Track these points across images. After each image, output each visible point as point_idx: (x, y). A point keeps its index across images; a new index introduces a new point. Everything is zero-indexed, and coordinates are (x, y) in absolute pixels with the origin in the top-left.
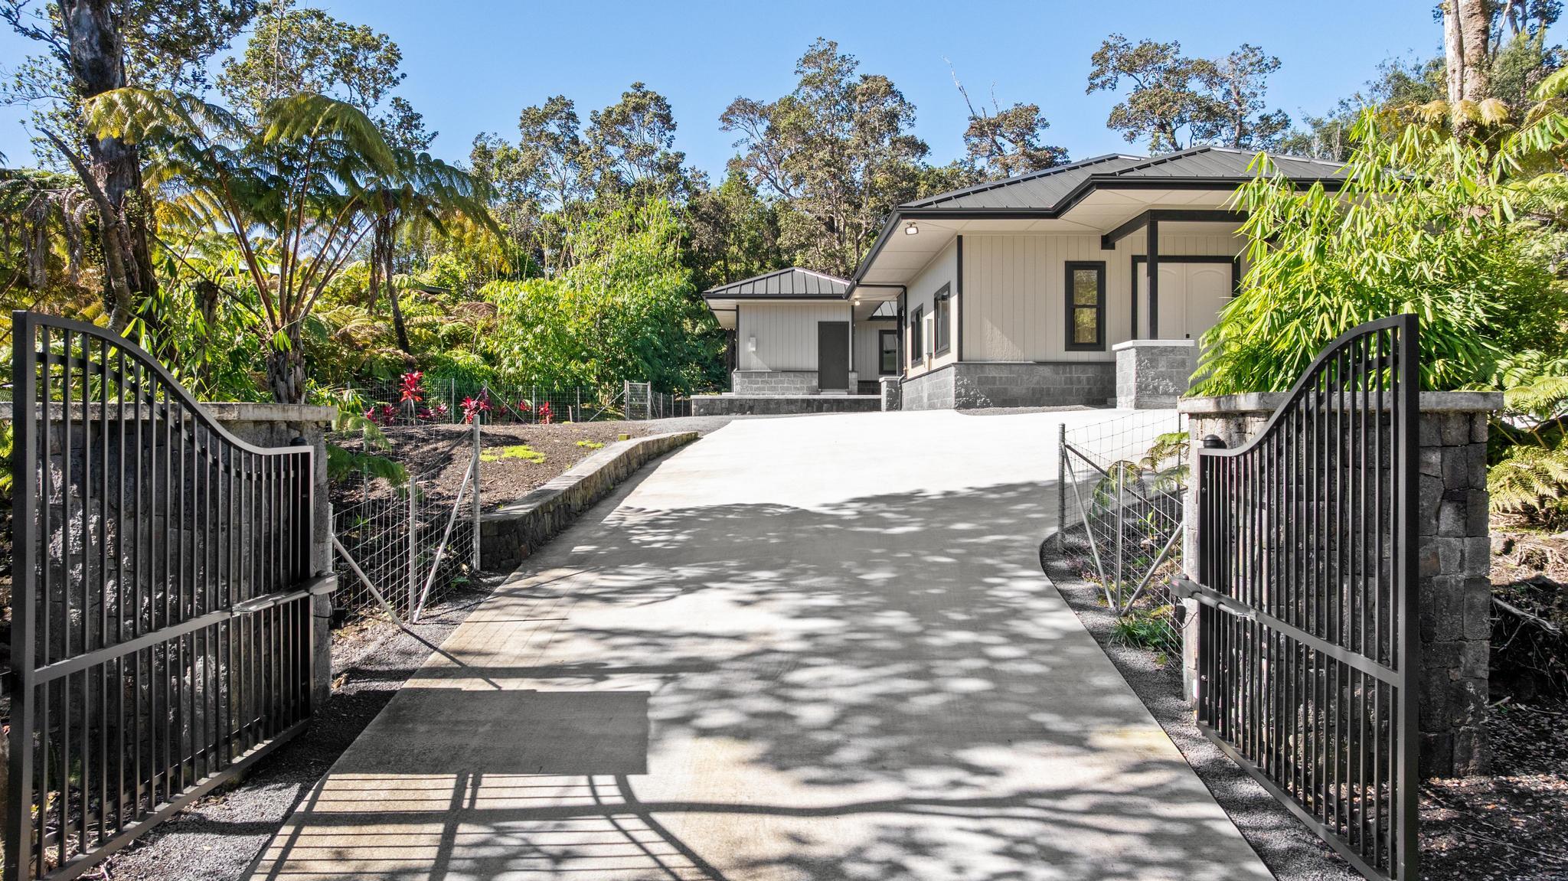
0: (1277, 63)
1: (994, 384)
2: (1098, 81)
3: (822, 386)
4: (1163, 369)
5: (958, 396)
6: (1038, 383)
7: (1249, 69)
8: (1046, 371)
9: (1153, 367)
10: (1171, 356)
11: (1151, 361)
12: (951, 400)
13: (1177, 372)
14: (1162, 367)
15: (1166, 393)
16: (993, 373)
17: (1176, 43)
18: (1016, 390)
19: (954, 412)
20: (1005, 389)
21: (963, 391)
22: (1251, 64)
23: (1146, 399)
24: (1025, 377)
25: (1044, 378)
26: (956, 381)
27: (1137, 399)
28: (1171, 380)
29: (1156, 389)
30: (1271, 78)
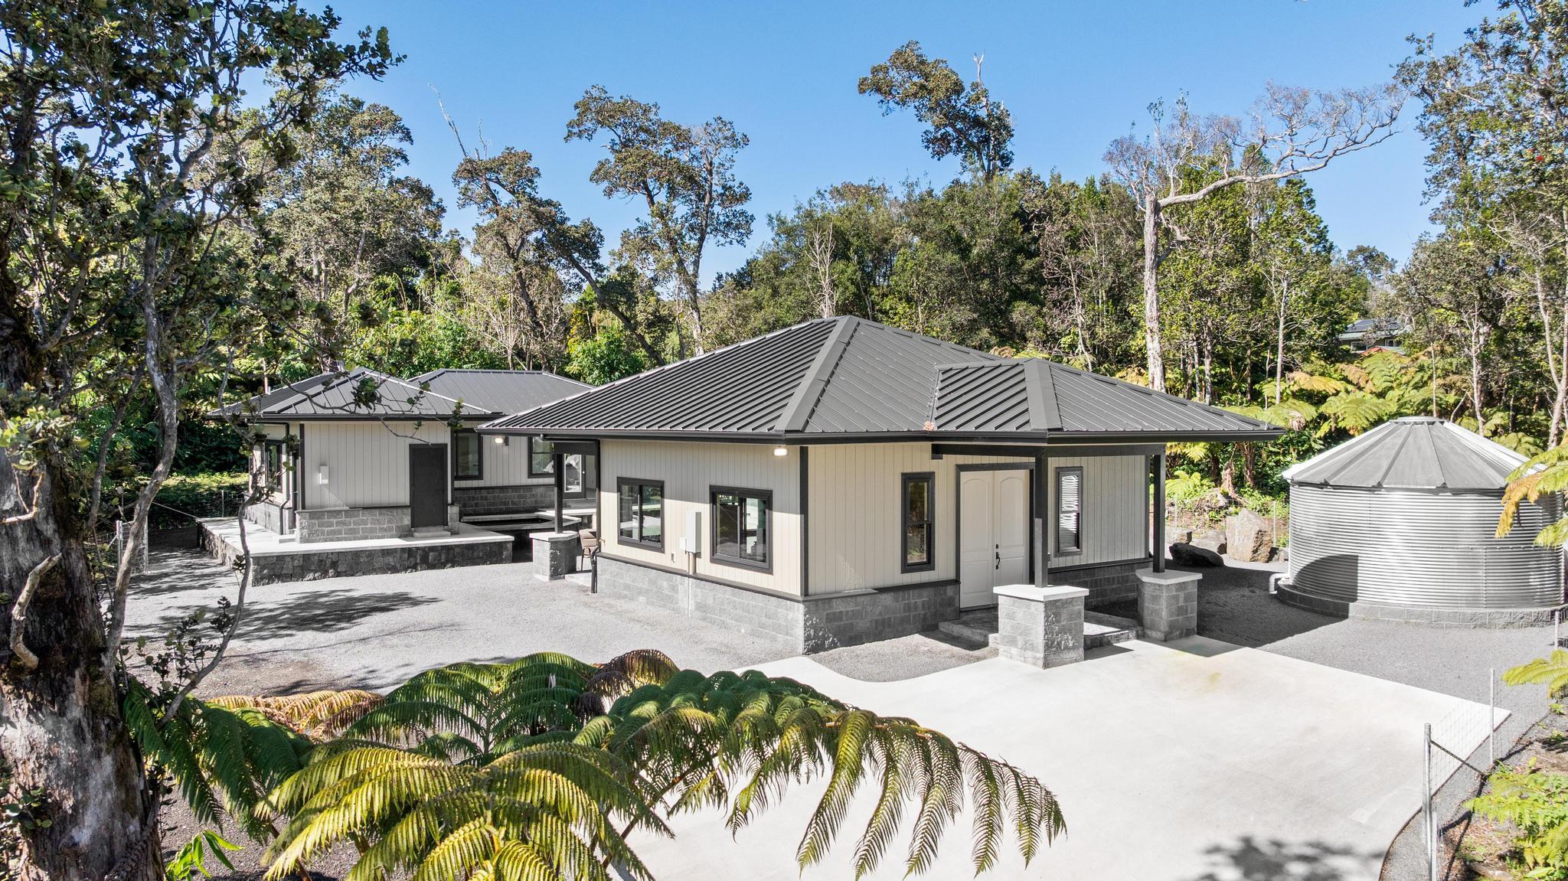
0: (746, 140)
1: (841, 620)
2: (576, 130)
3: (417, 523)
4: (1065, 623)
5: (807, 639)
6: (880, 613)
7: (722, 142)
8: (887, 599)
10: (1070, 607)
11: (1055, 615)
12: (801, 646)
13: (1075, 624)
15: (1067, 648)
16: (839, 607)
17: (655, 105)
18: (862, 625)
19: (806, 659)
20: (852, 624)
21: (812, 632)
22: (726, 138)
23: (1052, 656)
24: (869, 609)
25: (886, 607)
26: (806, 621)
27: (1045, 658)
28: (1071, 632)
29: (1059, 644)
30: (741, 155)
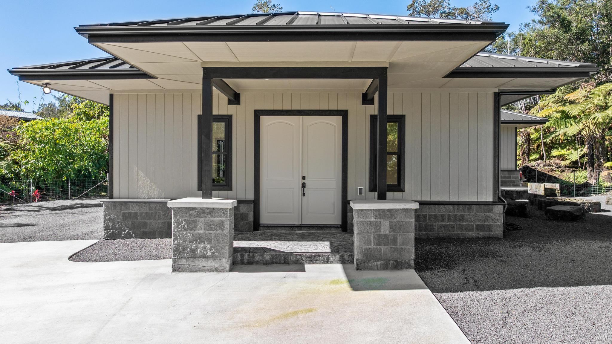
0: (497, 8)
4: (201, 231)
5: (106, 228)
9: (191, 229)
10: (209, 217)
11: (188, 222)
12: (103, 233)
13: (215, 234)
14: (200, 229)
15: (204, 256)
20: (145, 223)
21: (111, 224)
22: (484, 8)
23: (184, 261)
26: (105, 216)
27: (175, 261)
28: (210, 242)
29: (193, 251)
